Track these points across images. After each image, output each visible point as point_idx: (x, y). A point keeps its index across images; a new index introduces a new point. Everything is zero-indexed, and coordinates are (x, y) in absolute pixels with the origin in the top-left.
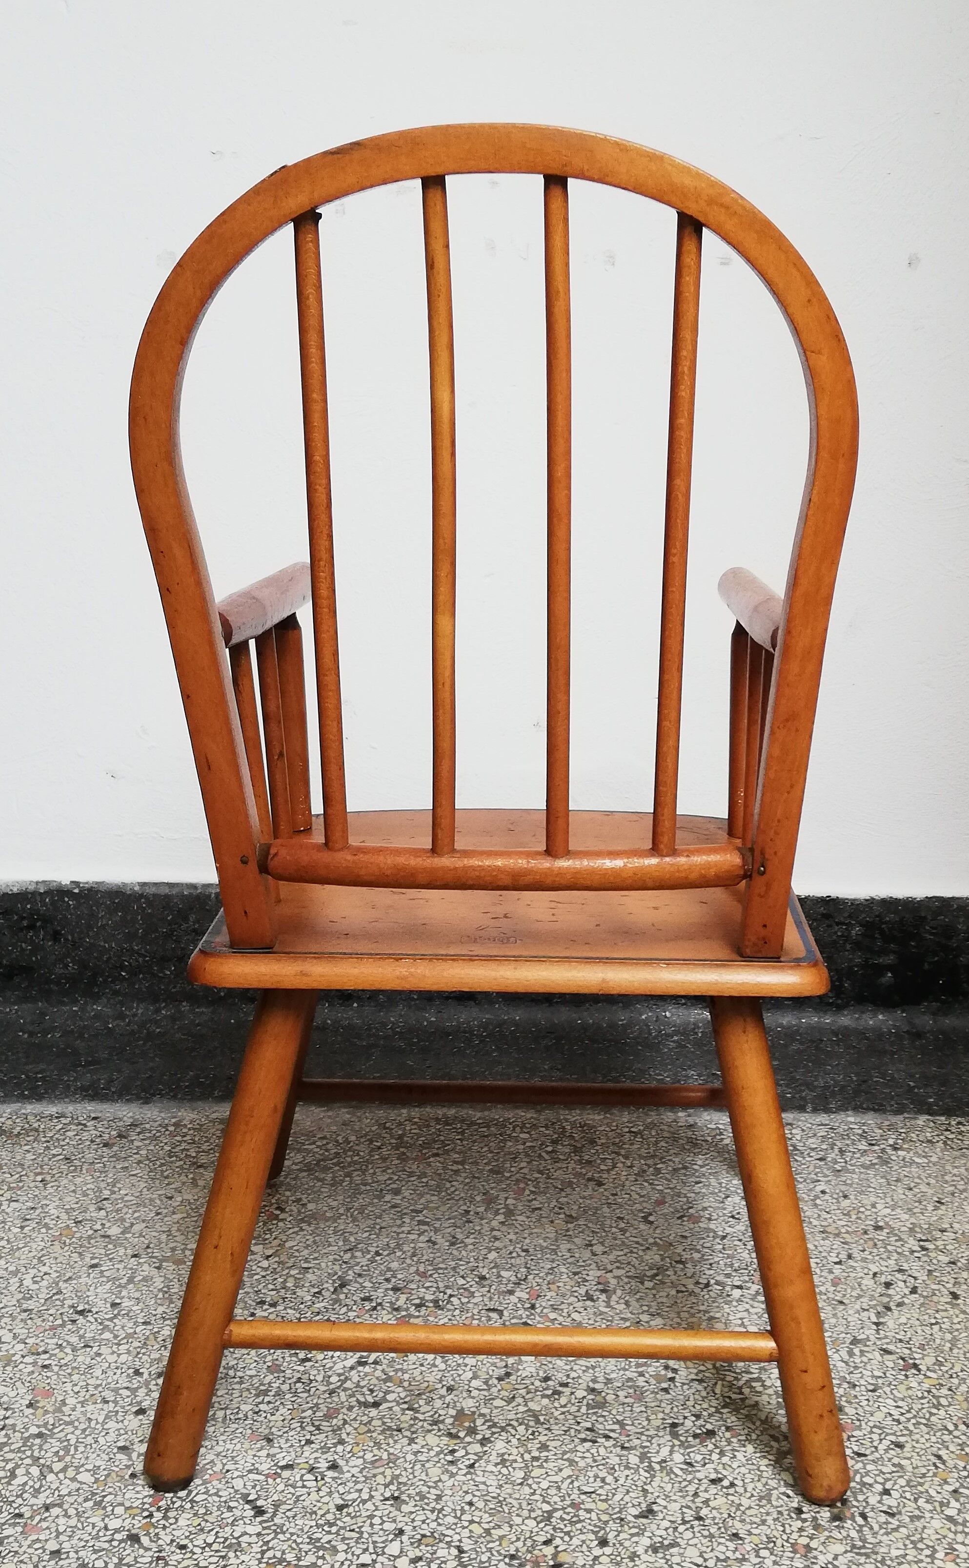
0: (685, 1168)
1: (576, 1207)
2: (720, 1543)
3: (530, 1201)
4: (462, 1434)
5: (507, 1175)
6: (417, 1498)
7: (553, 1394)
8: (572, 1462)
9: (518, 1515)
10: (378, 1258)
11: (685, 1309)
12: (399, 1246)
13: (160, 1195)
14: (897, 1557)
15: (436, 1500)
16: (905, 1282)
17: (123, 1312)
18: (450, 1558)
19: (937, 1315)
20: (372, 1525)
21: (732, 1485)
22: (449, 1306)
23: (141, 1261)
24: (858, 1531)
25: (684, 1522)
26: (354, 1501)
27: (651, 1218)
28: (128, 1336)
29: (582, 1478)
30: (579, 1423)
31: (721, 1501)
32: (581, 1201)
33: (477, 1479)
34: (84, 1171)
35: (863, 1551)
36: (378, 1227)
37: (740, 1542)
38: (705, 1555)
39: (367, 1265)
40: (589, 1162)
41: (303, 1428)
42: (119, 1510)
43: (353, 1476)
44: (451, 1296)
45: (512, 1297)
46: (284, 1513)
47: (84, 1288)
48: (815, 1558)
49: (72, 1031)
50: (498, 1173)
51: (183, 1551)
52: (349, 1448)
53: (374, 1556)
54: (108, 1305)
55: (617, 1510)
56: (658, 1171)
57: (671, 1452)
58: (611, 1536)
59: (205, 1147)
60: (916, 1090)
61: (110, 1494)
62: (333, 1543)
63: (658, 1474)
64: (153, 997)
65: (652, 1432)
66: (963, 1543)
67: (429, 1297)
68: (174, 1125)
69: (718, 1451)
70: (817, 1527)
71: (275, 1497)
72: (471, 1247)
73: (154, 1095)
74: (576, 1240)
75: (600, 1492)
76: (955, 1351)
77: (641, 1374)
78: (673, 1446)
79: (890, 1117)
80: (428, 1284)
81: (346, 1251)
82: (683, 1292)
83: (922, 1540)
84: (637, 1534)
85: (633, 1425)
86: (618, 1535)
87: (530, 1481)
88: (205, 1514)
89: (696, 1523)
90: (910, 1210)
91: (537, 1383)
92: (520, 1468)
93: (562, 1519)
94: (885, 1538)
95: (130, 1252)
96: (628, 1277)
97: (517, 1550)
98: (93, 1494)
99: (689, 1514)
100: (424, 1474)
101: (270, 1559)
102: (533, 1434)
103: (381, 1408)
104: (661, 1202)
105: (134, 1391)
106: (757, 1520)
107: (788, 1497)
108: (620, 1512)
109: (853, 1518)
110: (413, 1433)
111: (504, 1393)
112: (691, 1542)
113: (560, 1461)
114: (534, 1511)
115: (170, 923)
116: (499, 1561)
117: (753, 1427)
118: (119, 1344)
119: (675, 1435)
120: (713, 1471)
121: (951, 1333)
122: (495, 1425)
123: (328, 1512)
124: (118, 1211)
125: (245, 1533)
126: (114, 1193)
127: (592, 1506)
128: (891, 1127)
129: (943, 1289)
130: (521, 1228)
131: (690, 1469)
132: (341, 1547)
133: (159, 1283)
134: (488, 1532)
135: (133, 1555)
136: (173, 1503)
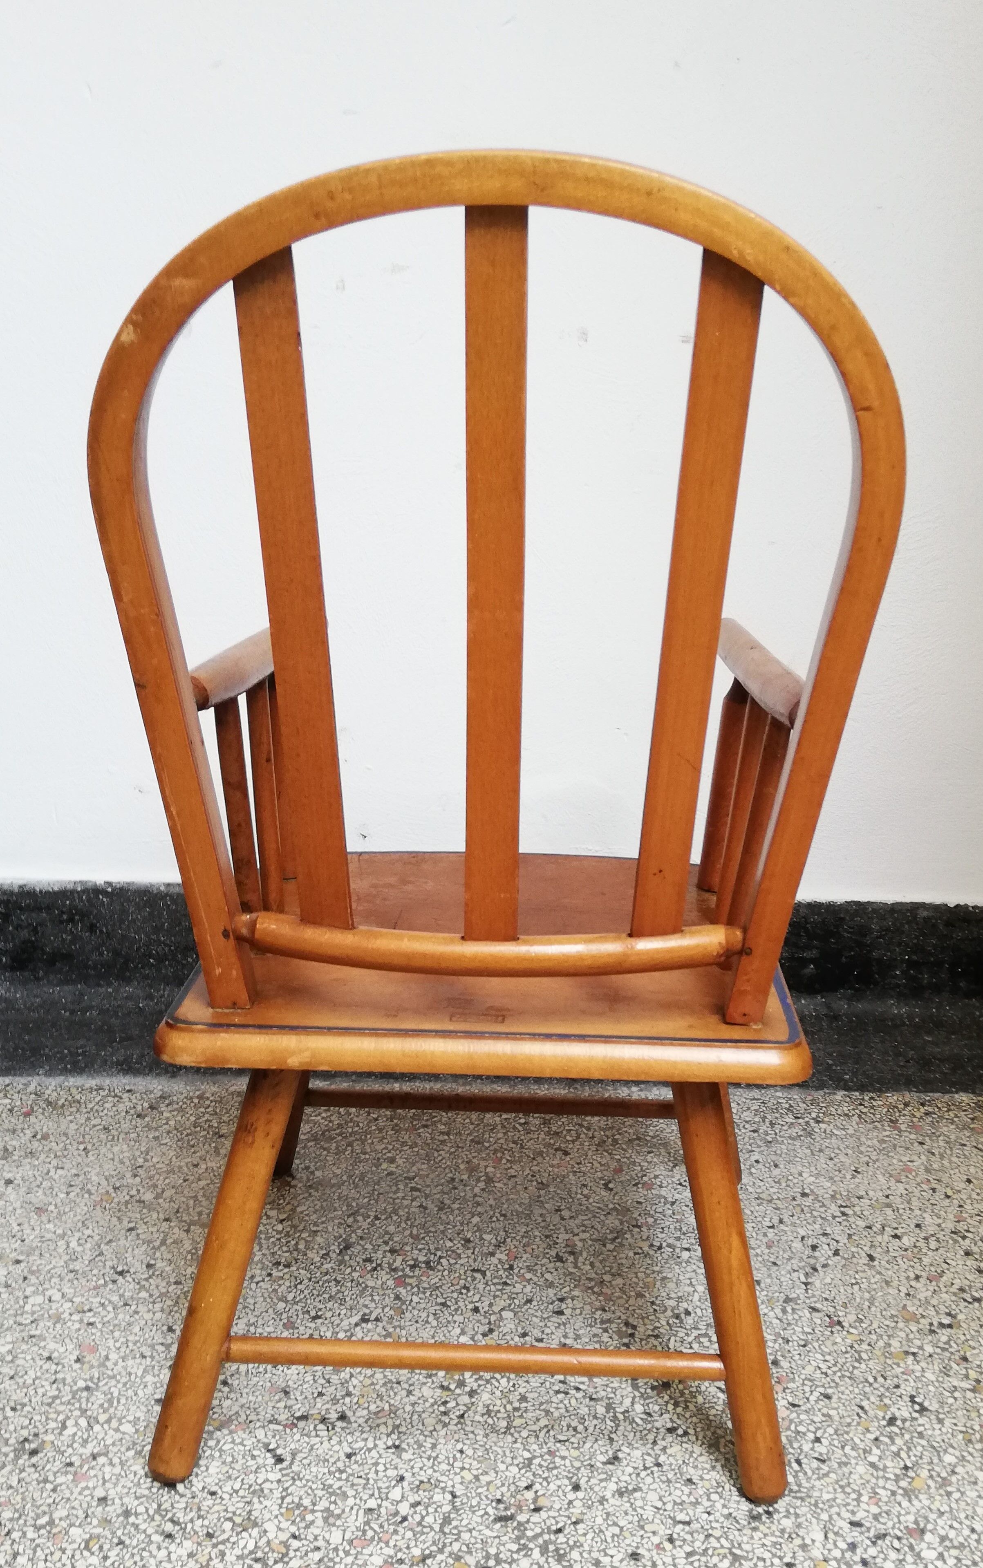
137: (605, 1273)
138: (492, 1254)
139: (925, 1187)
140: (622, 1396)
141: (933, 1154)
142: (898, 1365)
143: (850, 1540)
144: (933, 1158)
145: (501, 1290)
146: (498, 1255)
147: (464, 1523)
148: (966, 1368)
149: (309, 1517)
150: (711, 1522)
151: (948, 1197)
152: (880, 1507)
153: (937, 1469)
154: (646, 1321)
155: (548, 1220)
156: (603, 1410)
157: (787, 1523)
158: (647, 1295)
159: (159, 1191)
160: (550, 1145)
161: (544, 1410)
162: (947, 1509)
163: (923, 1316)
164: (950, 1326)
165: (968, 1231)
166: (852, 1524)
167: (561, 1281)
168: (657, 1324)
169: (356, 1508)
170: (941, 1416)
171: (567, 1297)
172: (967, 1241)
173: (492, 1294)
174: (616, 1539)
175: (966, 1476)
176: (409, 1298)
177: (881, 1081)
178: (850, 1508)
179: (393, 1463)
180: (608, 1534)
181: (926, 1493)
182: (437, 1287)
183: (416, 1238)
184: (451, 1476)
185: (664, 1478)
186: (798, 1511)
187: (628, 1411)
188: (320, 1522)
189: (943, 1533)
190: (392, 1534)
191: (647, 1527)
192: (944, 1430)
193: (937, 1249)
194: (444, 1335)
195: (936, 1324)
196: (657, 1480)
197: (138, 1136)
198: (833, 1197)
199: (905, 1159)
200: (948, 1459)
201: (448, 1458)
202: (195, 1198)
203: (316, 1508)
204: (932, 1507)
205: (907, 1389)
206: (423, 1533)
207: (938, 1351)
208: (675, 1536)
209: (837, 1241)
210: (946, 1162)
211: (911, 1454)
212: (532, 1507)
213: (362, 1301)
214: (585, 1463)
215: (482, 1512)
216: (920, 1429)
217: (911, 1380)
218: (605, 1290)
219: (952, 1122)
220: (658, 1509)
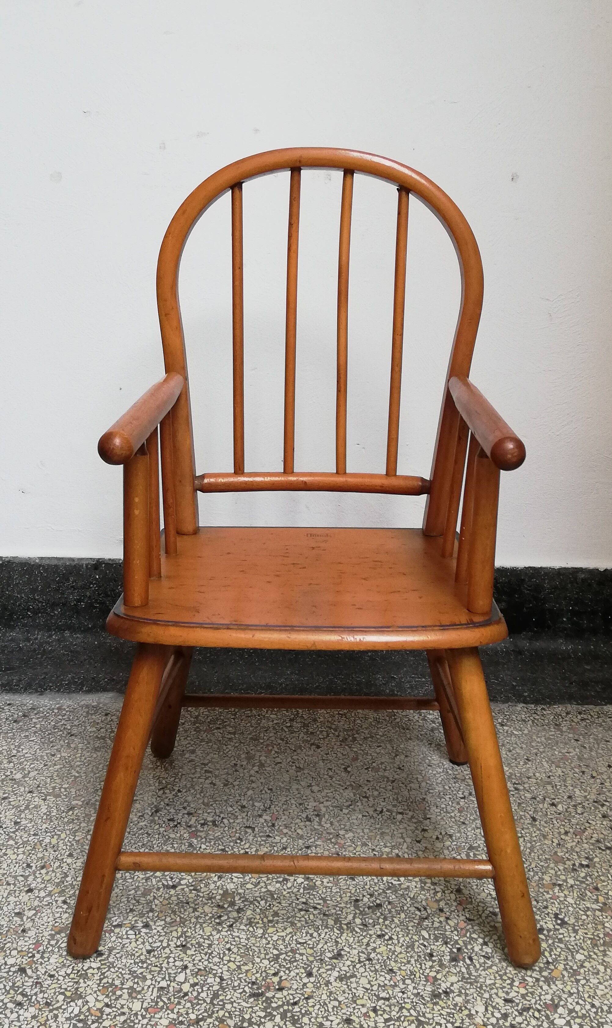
0: (372, 737)
1: (302, 762)
2: (381, 975)
3: (275, 758)
4: (226, 906)
5: (262, 741)
6: (197, 946)
7: (283, 881)
8: (293, 924)
9: (257, 957)
10: (179, 794)
11: (367, 827)
12: (193, 787)
13: (47, 753)
14: (490, 985)
15: (208, 947)
17: (22, 828)
18: (215, 983)
19: (522, 832)
20: (168, 963)
21: (391, 938)
22: (222, 825)
23: (34, 795)
24: (466, 968)
25: (360, 962)
26: (158, 947)
27: (349, 769)
28: (24, 843)
29: (298, 934)
30: (298, 899)
31: (383, 948)
32: (306, 758)
33: (234, 934)
35: (469, 981)
36: (180, 774)
37: (394, 975)
38: (372, 983)
39: (173, 799)
40: (312, 733)
41: (128, 902)
42: (14, 953)
43: (158, 931)
44: (223, 818)
45: (260, 819)
46: (115, 955)
48: (440, 985)
50: (256, 740)
51: (52, 979)
52: (156, 914)
53: (169, 982)
54: (13, 823)
55: (319, 954)
56: (355, 739)
57: (354, 918)
58: (314, 970)
59: (76, 723)
60: (517, 688)
61: (9, 942)
62: (144, 974)
63: (345, 931)
64: (48, 628)
65: (343, 905)
66: (531, 976)
68: (58, 709)
69: (382, 917)
70: (441, 965)
71: (110, 945)
72: (237, 787)
73: (46, 690)
74: (302, 783)
75: (309, 942)
76: (533, 854)
78: (356, 914)
79: (500, 705)
80: (209, 811)
81: (159, 790)
82: (366, 816)
83: (505, 974)
84: (331, 969)
85: (331, 900)
86: (319, 970)
87: (266, 936)
88: (66, 955)
89: (367, 962)
90: (509, 764)
92: (261, 928)
93: (285, 960)
94: (483, 973)
95: (27, 790)
96: (332, 806)
97: (256, 979)
99: (363, 957)
100: (201, 931)
101: (104, 983)
102: (270, 906)
103: (177, 889)
104: (355, 759)
105: (26, 878)
106: (405, 961)
107: (425, 946)
108: (321, 955)
109: (464, 960)
110: (196, 905)
111: (253, 880)
112: (363, 975)
113: (285, 923)
114: (268, 954)
115: (58, 582)
116: (245, 986)
117: (405, 902)
118: (18, 848)
119: (357, 907)
120: (379, 930)
121: (530, 843)
122: (246, 900)
123: (142, 954)
124: (21, 763)
125: (90, 968)
126: (18, 752)
127: (304, 951)
128: (500, 711)
129: (527, 815)
130: (268, 775)
131: (365, 928)
132: (149, 977)
133: (44, 809)
134: (239, 967)
135: (21, 981)
136: (47, 948)
137: (341, 830)
138: (260, 816)
139: (576, 770)
140: (347, 913)
141: (585, 747)
142: (548, 893)
143: (503, 1011)
144: (584, 751)
145: (265, 841)
146: (265, 817)
147: (228, 997)
148: (597, 895)
149: (119, 993)
150: (404, 998)
151: (593, 777)
152: (527, 989)
153: (570, 964)
155: (302, 793)
156: (333, 923)
157: (459, 1000)
158: (370, 844)
159: (26, 772)
160: (307, 741)
161: (290, 922)
162: (576, 991)
163: (568, 859)
164: (588, 866)
165: (606, 801)
166: (506, 1001)
167: (309, 835)
169: (152, 986)
170: (576, 928)
171: (312, 846)
172: (605, 808)
173: (258, 843)
174: (335, 1009)
175: (591, 969)
176: (199, 846)
177: (550, 697)
178: (505, 990)
179: (180, 957)
180: (330, 1006)
181: (561, 980)
182: (219, 838)
183: (207, 805)
184: (221, 966)
185: (373, 969)
186: (467, 992)
187: (350, 923)
188: (126, 996)
189: (571, 1007)
190: (176, 1004)
191: (358, 1002)
192: (578, 937)
193: (582, 814)
195: (577, 864)
196: (368, 970)
197: (14, 734)
198: (510, 777)
199: (564, 751)
200: (579, 957)
201: (219, 954)
203: (124, 986)
204: (565, 989)
205: (553, 909)
206: (199, 1004)
207: (578, 883)
208: (378, 1008)
210: (593, 754)
211: (552, 953)
212: (277, 987)
213: (165, 847)
214: (317, 958)
215: (241, 990)
216: (561, 936)
217: (556, 903)
218: (339, 841)
219: (601, 725)
220: (367, 989)
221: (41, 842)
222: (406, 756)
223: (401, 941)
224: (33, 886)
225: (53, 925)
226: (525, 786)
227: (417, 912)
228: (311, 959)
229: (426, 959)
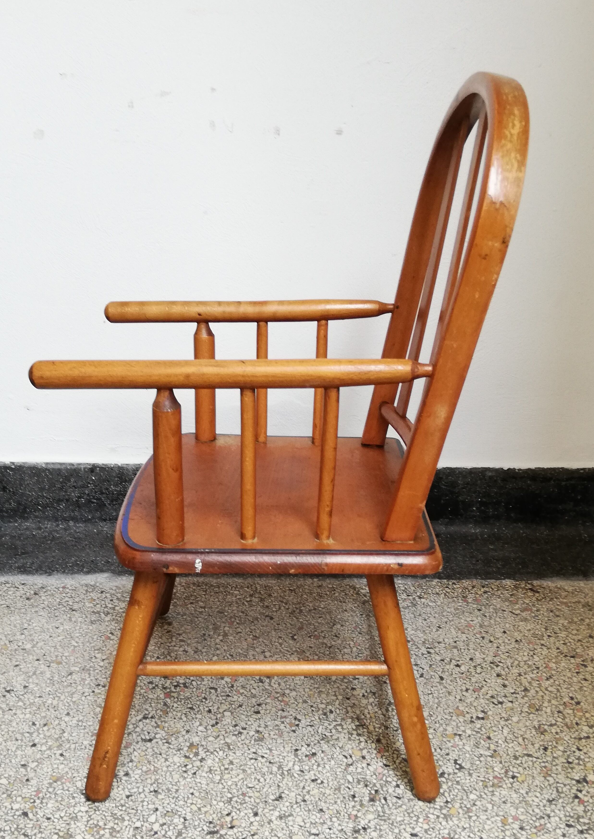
0: (315, 609)
1: (258, 631)
2: (313, 814)
3: (236, 628)
4: (191, 756)
6: (166, 791)
7: (238, 734)
8: (244, 771)
9: (215, 800)
11: (307, 687)
12: (169, 654)
13: (52, 626)
14: (400, 821)
15: (175, 792)
16: (418, 671)
17: (30, 691)
18: (180, 823)
19: (432, 689)
20: (143, 806)
21: (322, 782)
22: (191, 686)
23: (41, 662)
24: (382, 807)
25: (297, 803)
26: (135, 793)
27: (295, 637)
28: (31, 704)
29: (248, 779)
30: (250, 749)
31: (316, 791)
32: (262, 628)
33: (197, 780)
34: (16, 614)
35: (383, 818)
36: (159, 643)
37: (323, 814)
38: (305, 821)
40: (267, 607)
42: (19, 799)
44: (193, 681)
45: (222, 681)
47: (11, 678)
48: (359, 822)
49: (15, 537)
50: (221, 613)
51: (49, 821)
52: (135, 764)
53: (142, 823)
54: (22, 687)
55: (264, 796)
56: (301, 611)
57: (294, 765)
58: (260, 811)
59: (77, 600)
61: (15, 790)
62: (123, 816)
63: (286, 777)
64: (55, 519)
65: (285, 754)
66: (433, 814)
67: (181, 681)
68: (63, 587)
69: (316, 764)
70: (362, 805)
72: (205, 654)
73: (53, 571)
74: (257, 649)
75: (257, 787)
76: (439, 708)
77: (283, 723)
78: (294, 762)
83: (413, 812)
84: (273, 810)
85: (276, 750)
86: (264, 810)
87: (223, 781)
88: (61, 801)
89: (302, 803)
90: (424, 631)
91: (231, 728)
92: (219, 774)
93: (237, 802)
94: (395, 811)
95: (35, 658)
97: (213, 819)
98: (7, 790)
99: (299, 799)
100: (171, 778)
101: (91, 824)
102: (226, 756)
103: (153, 742)
104: (301, 628)
105: (31, 734)
106: (333, 802)
107: (349, 789)
108: (266, 798)
109: (380, 800)
110: (167, 755)
111: (214, 733)
112: (299, 814)
113: (239, 770)
114: (223, 797)
115: (62, 483)
116: (203, 825)
117: (335, 750)
118: (26, 709)
119: (296, 755)
120: (313, 775)
121: (438, 699)
122: (208, 751)
123: (122, 799)
124: (31, 635)
125: (80, 811)
126: (29, 625)
127: (252, 794)
128: (419, 586)
129: (437, 675)
130: (230, 643)
131: (302, 774)
133: (48, 675)
134: (199, 809)
135: (24, 823)
136: (46, 795)
137: (287, 688)
138: (222, 678)
139: (478, 636)
140: (288, 761)
141: (485, 616)
142: (449, 741)
144: (485, 619)
145: (225, 700)
146: (226, 679)
147: (189, 835)
148: (489, 743)
149: (102, 832)
150: (331, 834)
151: (491, 642)
152: (429, 825)
153: (465, 802)
154: (307, 717)
155: (257, 658)
156: (276, 769)
157: (375, 835)
158: (309, 702)
159: (35, 643)
160: (263, 614)
161: (242, 769)
162: (468, 826)
163: (468, 713)
164: (483, 718)
165: (500, 662)
166: (412, 835)
167: (261, 694)
168: (313, 719)
169: (129, 827)
170: (471, 772)
171: (263, 703)
172: (499, 668)
173: (220, 701)
175: (481, 807)
176: (172, 705)
177: (460, 573)
178: (412, 825)
179: (153, 801)
181: (456, 817)
182: (188, 698)
184: (185, 808)
185: (307, 809)
186: (382, 828)
187: (290, 770)
188: (107, 835)
192: (472, 780)
193: (481, 673)
194: (190, 727)
196: (303, 810)
197: (26, 610)
198: (424, 642)
199: (468, 619)
200: (472, 797)
201: (184, 798)
202: (55, 647)
203: (106, 827)
204: (459, 825)
205: (453, 756)
207: (474, 733)
209: (423, 669)
210: (492, 621)
211: (451, 794)
212: (229, 826)
213: (144, 706)
214: (263, 800)
215: (200, 829)
216: (458, 779)
217: (456, 750)
218: (285, 699)
219: (499, 597)
220: (301, 826)
221: (44, 703)
222: (342, 626)
223: (330, 785)
224: (36, 741)
225: (52, 775)
226: (436, 650)
227: (345, 760)
228: (258, 801)
229: (349, 800)
